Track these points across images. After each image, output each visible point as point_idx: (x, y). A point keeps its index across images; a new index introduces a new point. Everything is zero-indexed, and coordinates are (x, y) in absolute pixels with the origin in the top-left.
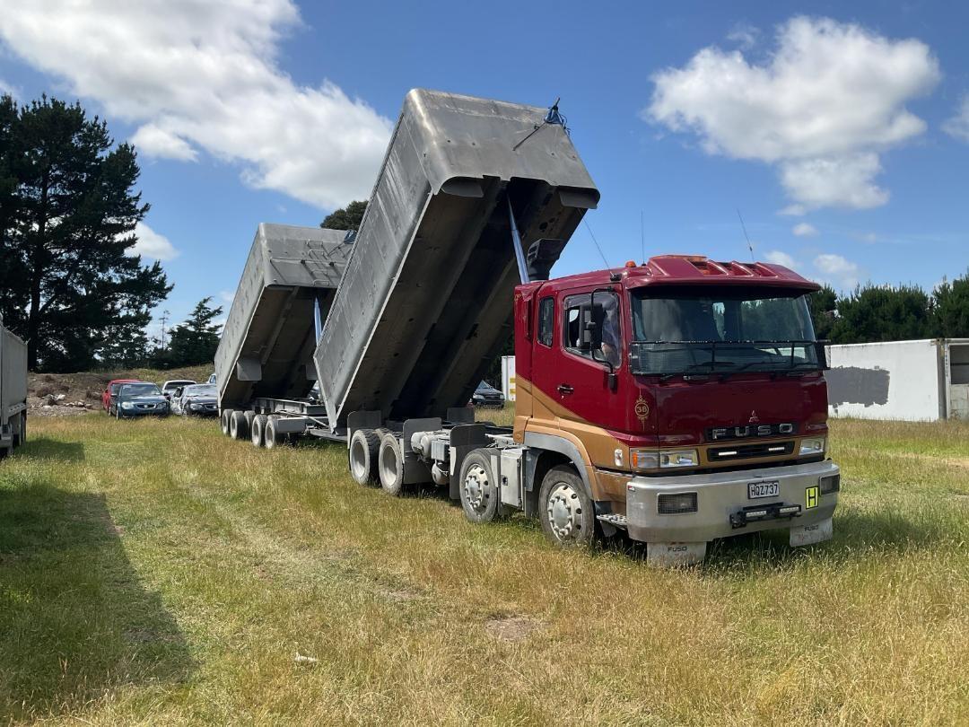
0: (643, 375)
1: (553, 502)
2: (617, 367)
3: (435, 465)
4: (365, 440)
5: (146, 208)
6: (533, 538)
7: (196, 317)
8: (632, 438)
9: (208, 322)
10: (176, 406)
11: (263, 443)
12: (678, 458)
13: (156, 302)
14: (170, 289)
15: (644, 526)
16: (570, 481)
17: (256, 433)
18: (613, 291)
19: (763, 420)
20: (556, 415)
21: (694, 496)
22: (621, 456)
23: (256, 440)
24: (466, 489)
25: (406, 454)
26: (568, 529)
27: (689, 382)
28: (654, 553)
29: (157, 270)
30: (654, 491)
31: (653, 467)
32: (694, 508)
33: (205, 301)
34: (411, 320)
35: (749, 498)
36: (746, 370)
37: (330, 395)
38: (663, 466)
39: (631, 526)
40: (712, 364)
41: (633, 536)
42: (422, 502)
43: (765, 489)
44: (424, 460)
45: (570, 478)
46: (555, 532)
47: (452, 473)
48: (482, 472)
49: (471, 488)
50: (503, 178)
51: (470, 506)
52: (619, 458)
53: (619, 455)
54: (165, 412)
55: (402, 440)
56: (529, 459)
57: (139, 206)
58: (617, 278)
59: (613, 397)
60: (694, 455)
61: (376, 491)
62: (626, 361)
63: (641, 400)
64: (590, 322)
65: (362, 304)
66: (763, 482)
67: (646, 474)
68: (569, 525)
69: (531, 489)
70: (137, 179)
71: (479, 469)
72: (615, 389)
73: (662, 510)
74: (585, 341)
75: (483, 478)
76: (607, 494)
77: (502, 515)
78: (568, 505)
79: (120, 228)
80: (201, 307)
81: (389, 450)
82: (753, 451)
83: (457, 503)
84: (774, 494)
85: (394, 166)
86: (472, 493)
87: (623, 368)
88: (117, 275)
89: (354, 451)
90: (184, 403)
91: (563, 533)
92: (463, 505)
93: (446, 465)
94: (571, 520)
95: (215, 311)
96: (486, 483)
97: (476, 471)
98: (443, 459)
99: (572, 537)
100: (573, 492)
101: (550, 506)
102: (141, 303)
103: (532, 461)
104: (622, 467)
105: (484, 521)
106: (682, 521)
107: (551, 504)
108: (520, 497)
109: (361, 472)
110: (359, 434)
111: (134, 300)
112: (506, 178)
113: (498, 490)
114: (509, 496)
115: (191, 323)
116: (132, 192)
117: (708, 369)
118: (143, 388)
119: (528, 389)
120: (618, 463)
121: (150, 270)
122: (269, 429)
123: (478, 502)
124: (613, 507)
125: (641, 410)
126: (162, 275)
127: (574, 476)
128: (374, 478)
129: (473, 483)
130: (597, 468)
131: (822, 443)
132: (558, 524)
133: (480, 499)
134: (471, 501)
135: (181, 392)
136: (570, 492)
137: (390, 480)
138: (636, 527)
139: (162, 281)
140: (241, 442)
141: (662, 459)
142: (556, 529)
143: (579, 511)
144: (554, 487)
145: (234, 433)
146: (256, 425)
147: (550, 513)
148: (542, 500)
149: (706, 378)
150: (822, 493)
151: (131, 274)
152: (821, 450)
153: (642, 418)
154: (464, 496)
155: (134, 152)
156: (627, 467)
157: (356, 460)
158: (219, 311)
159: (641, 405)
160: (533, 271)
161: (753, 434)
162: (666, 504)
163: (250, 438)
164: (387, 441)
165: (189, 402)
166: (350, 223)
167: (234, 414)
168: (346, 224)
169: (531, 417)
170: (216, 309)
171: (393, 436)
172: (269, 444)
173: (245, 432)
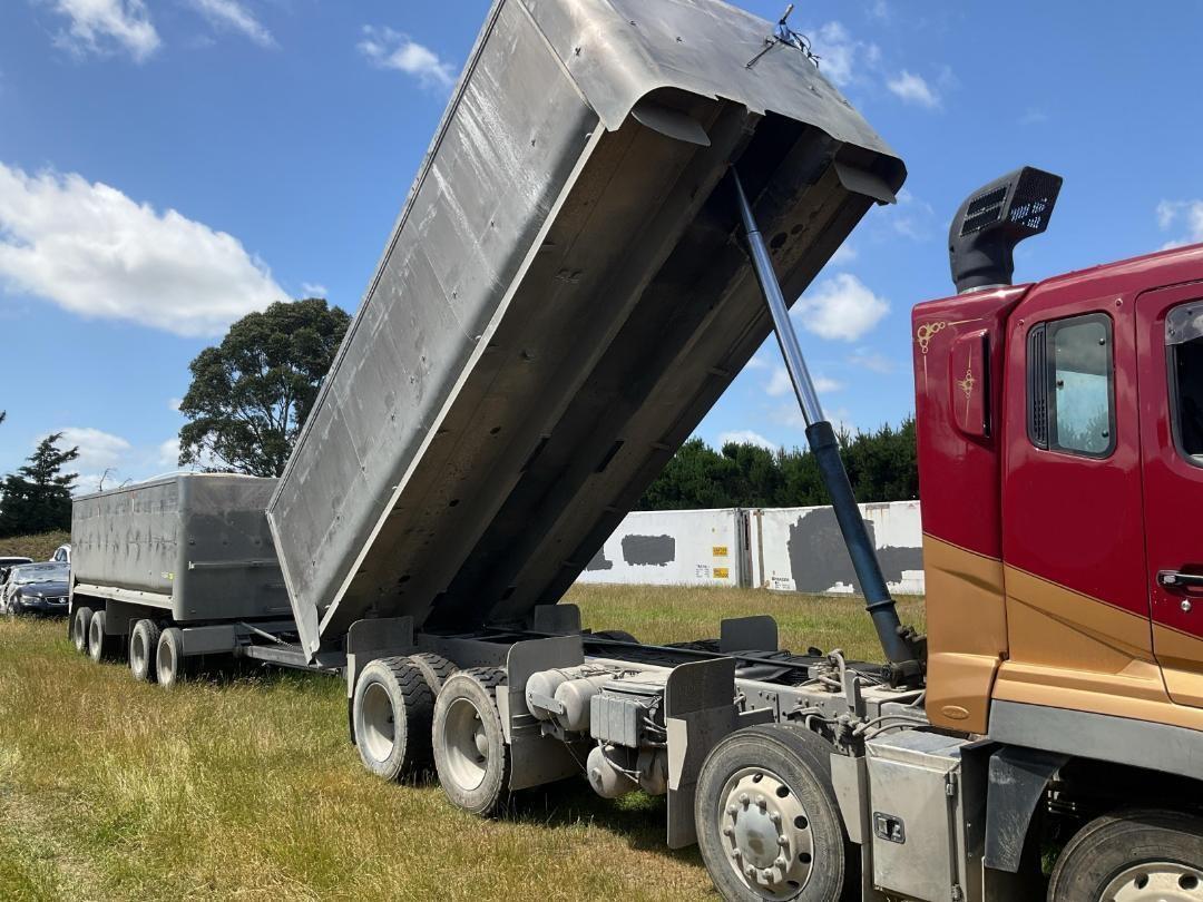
3: (597, 752)
4: (392, 675)
7: (37, 462)
9: (57, 470)
11: (152, 674)
17: (139, 653)
23: (139, 667)
24: (727, 833)
25: (513, 721)
33: (52, 439)
34: (496, 431)
37: (304, 587)
47: (674, 783)
48: (783, 792)
49: (748, 832)
50: (751, 108)
51: (738, 873)
55: (503, 691)
56: (995, 778)
61: (425, 794)
65: (389, 401)
69: (1012, 866)
71: (770, 784)
75: (789, 807)
80: (46, 447)
81: (462, 709)
85: (480, 99)
86: (751, 843)
89: (360, 705)
90: (10, 595)
93: (644, 758)
95: (67, 454)
96: (803, 824)
97: (759, 788)
98: (633, 743)
103: (1016, 787)
108: (955, 881)
109: (382, 752)
110: (378, 669)
112: (756, 107)
113: (858, 852)
114: (910, 873)
115: (29, 472)
119: (990, 579)
122: (165, 647)
123: (776, 873)
129: (753, 819)
133: (779, 866)
134: (750, 866)
135: (6, 575)
140: (109, 668)
145: (96, 650)
146: (139, 639)
154: (716, 845)
157: (370, 725)
158: (73, 454)
163: (126, 661)
164: (458, 689)
165: (19, 593)
166: (273, 331)
167: (97, 616)
168: (267, 331)
169: (1004, 657)
170: (70, 450)
171: (475, 679)
172: (166, 677)
173: (116, 649)
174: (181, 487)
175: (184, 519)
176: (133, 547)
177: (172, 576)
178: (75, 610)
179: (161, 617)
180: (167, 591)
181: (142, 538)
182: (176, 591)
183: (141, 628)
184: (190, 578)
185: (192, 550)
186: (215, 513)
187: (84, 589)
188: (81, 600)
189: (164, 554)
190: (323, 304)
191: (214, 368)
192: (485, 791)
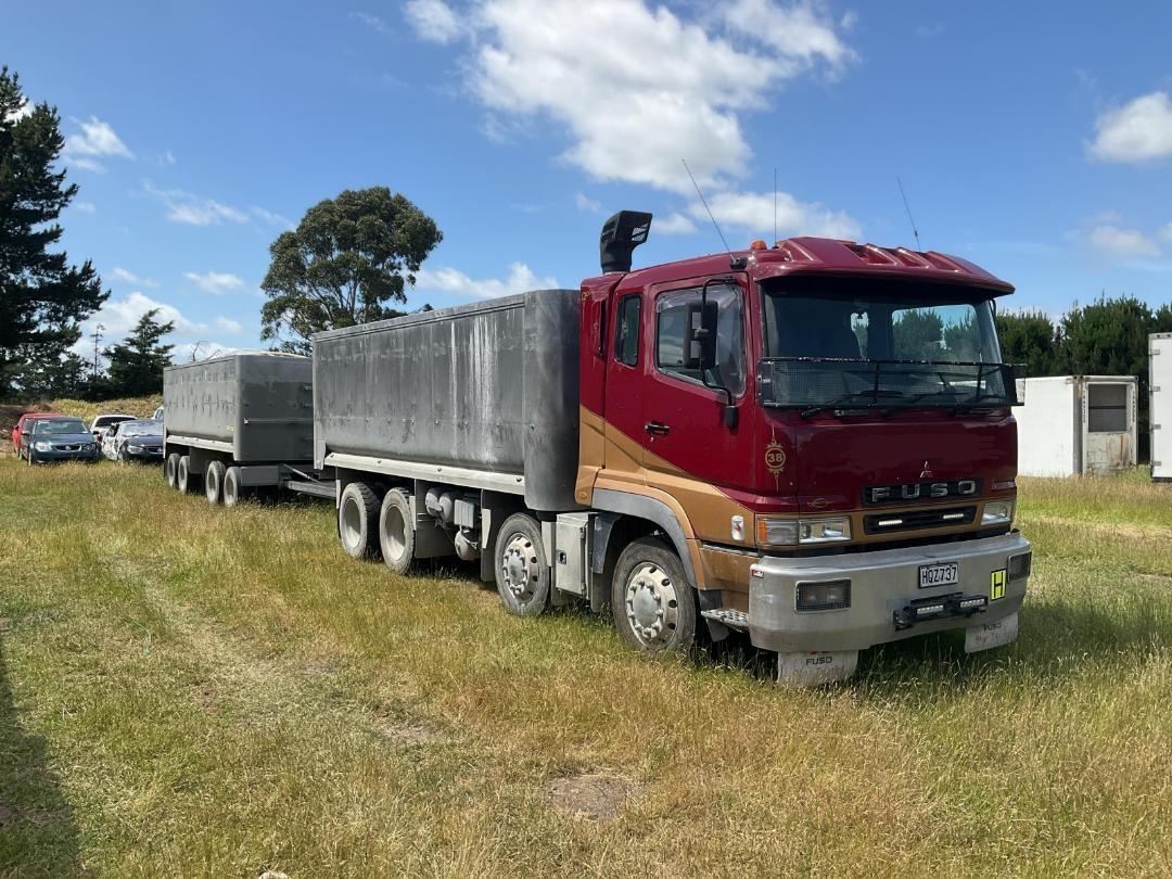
0: (779, 407)
1: (634, 590)
2: (739, 396)
3: (459, 533)
4: (360, 492)
5: (73, 190)
6: (601, 638)
7: (138, 334)
8: (761, 500)
9: (156, 342)
10: (109, 448)
11: (221, 498)
12: (824, 528)
13: (86, 314)
14: (105, 297)
15: (775, 628)
16: (660, 561)
17: (212, 486)
18: (734, 283)
19: (939, 476)
20: (640, 465)
21: (845, 585)
22: (741, 525)
23: (212, 495)
24: (505, 569)
25: (419, 517)
26: (656, 629)
27: (842, 420)
28: (787, 668)
29: (87, 271)
30: (791, 579)
31: (789, 542)
32: (846, 602)
33: (151, 314)
35: (919, 587)
36: (916, 404)
38: (803, 541)
39: (755, 629)
40: (875, 394)
41: (758, 642)
42: (442, 583)
43: (940, 573)
44: (444, 526)
45: (660, 555)
46: (636, 632)
47: (484, 546)
48: (528, 545)
49: (512, 567)
51: (509, 591)
52: (739, 529)
53: (739, 524)
54: (93, 456)
55: (413, 498)
56: (598, 528)
57: (64, 187)
58: (741, 265)
59: (730, 440)
60: (846, 525)
61: (376, 566)
62: (753, 386)
63: (774, 445)
64: (699, 329)
66: (938, 564)
67: (777, 552)
68: (658, 623)
69: (600, 571)
70: (60, 151)
71: (524, 541)
72: (734, 428)
73: (802, 605)
74: (692, 356)
75: (530, 552)
76: (717, 579)
77: (557, 605)
78: (657, 595)
79: (38, 216)
80: (146, 321)
81: (394, 512)
82: (924, 519)
83: (491, 586)
84: (952, 581)
86: (514, 573)
87: (747, 397)
88: (35, 277)
89: (343, 513)
90: (120, 444)
91: (649, 634)
92: (500, 590)
93: (475, 533)
94: (661, 616)
95: (164, 327)
96: (534, 560)
97: (519, 544)
98: (471, 526)
99: (661, 640)
100: (664, 577)
101: (630, 596)
102: (67, 315)
103: (603, 530)
104: (743, 542)
105: (531, 613)
106: (830, 621)
107: (630, 593)
108: (584, 581)
109: (354, 541)
111: (57, 311)
113: (551, 571)
114: (568, 579)
115: (133, 343)
116: (54, 167)
117: (868, 401)
118: (66, 425)
119: (600, 428)
120: (736, 536)
121: (79, 271)
122: (229, 480)
123: (522, 587)
124: (725, 599)
125: (774, 458)
126: (95, 279)
127: (666, 553)
128: (373, 550)
129: (514, 560)
130: (703, 541)
131: (1009, 509)
132: (641, 621)
133: (524, 583)
134: (512, 585)
135: (116, 429)
136: (660, 576)
137: (396, 552)
138: (764, 630)
139: (95, 289)
140: (191, 498)
141: (803, 530)
142: (637, 629)
143: (673, 604)
144: (635, 567)
145: (183, 485)
146: (212, 475)
147: (628, 605)
148: (617, 586)
149: (866, 413)
150: (1010, 578)
151: (53, 277)
152: (1008, 519)
153: (776, 471)
154: (502, 577)
155: (56, 116)
156: (751, 542)
157: (348, 525)
158: (169, 327)
159: (775, 452)
160: (609, 258)
161: (926, 496)
162: (809, 597)
163: (203, 493)
164: (391, 500)
165: (126, 444)
166: (341, 217)
167: (183, 460)
168: (337, 218)
169: (604, 467)
170: (166, 323)
171: (400, 493)
172: (230, 500)
173: (197, 485)
174: (237, 364)
175: (240, 386)
176: (207, 407)
177: (233, 429)
178: (167, 456)
179: (226, 459)
180: (229, 440)
181: (213, 400)
182: (236, 440)
183: (213, 467)
184: (246, 431)
185: (246, 410)
186: (262, 383)
187: (173, 439)
188: (172, 448)
189: (227, 413)
190: (386, 192)
191: (291, 252)
192: (404, 559)
